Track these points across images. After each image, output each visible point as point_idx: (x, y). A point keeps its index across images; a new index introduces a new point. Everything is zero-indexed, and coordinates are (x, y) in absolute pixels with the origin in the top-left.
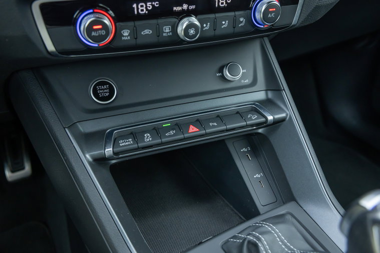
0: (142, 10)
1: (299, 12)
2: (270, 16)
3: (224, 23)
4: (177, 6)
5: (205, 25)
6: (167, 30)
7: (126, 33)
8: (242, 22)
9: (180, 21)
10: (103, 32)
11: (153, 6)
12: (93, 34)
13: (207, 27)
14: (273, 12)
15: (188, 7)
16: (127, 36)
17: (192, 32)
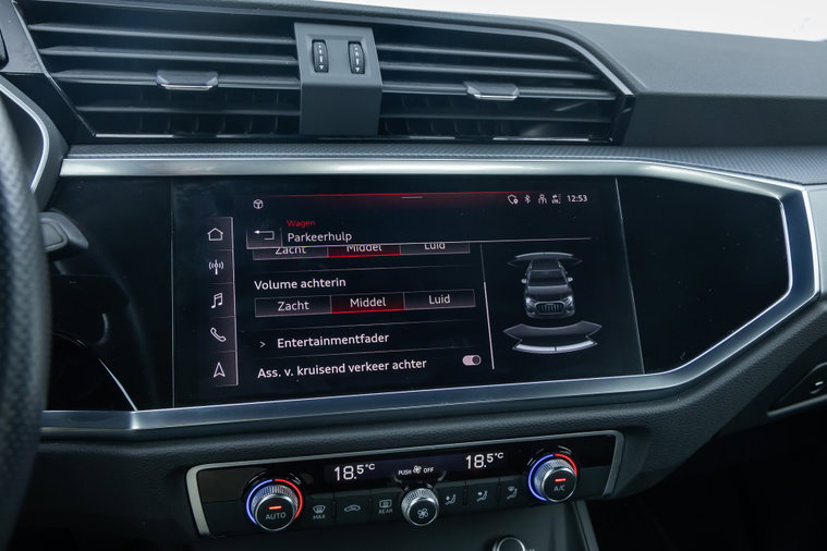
0: (349, 476)
1: (615, 476)
2: (556, 489)
3: (480, 494)
4: (403, 469)
5: (448, 498)
6: (385, 505)
7: (319, 510)
8: (512, 493)
9: (406, 493)
10: (283, 515)
11: (366, 469)
12: (268, 517)
13: (450, 500)
14: (561, 483)
15: (422, 470)
16: (321, 514)
17: (423, 513)
